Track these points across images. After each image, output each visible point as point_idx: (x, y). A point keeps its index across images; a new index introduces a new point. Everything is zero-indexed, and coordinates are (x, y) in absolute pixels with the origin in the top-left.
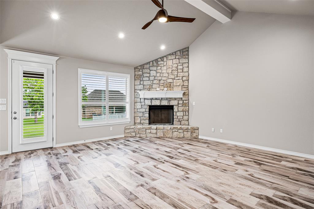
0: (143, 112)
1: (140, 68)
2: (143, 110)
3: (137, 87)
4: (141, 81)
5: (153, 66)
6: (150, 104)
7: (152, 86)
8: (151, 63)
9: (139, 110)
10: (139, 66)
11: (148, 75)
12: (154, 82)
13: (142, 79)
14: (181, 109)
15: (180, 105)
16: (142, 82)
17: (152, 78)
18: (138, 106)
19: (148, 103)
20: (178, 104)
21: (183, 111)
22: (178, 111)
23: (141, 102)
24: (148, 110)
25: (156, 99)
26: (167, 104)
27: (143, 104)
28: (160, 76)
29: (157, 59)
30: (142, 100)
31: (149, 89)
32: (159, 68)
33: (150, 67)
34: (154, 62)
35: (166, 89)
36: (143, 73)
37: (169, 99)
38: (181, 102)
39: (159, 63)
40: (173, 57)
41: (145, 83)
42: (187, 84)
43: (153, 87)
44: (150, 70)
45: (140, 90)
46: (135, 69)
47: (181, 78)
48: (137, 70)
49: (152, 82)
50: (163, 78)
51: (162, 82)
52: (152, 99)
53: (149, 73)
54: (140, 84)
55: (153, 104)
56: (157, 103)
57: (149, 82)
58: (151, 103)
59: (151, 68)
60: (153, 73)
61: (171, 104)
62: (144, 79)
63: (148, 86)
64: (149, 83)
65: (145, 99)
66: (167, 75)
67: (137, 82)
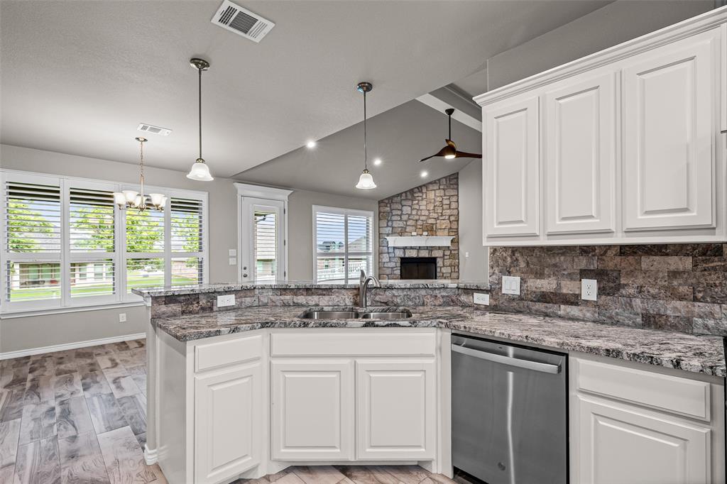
0: (392, 268)
1: (387, 201)
2: (393, 265)
3: (382, 231)
4: (388, 221)
5: (406, 199)
6: (403, 256)
7: (405, 228)
8: (404, 195)
9: (386, 265)
10: (386, 199)
11: (399, 213)
12: (408, 224)
13: (389, 218)
14: (447, 262)
15: (446, 257)
16: (390, 224)
17: (405, 217)
18: (385, 258)
19: (400, 254)
20: (444, 255)
21: (450, 266)
22: (444, 266)
23: (388, 253)
24: (399, 264)
25: (412, 248)
26: (427, 256)
27: (392, 255)
28: (417, 214)
29: (413, 189)
30: (391, 250)
31: (401, 234)
32: (415, 202)
33: (401, 200)
34: (408, 193)
35: (425, 233)
36: (392, 210)
37: (431, 249)
38: (447, 253)
39: (416, 195)
40: (436, 187)
41: (395, 224)
42: (455, 227)
43: (407, 230)
44: (403, 206)
45: (388, 235)
46: (379, 202)
47: (447, 217)
48: (382, 204)
49: (405, 223)
50: (422, 218)
51: (420, 223)
52: (405, 248)
53: (401, 210)
54: (388, 226)
55: (407, 256)
56: (413, 254)
57: (401, 222)
58: (405, 254)
59: (404, 203)
60: (407, 210)
61: (433, 256)
62: (394, 218)
63: (400, 229)
64: (401, 224)
65: (394, 248)
66: (427, 213)
67: (384, 223)
